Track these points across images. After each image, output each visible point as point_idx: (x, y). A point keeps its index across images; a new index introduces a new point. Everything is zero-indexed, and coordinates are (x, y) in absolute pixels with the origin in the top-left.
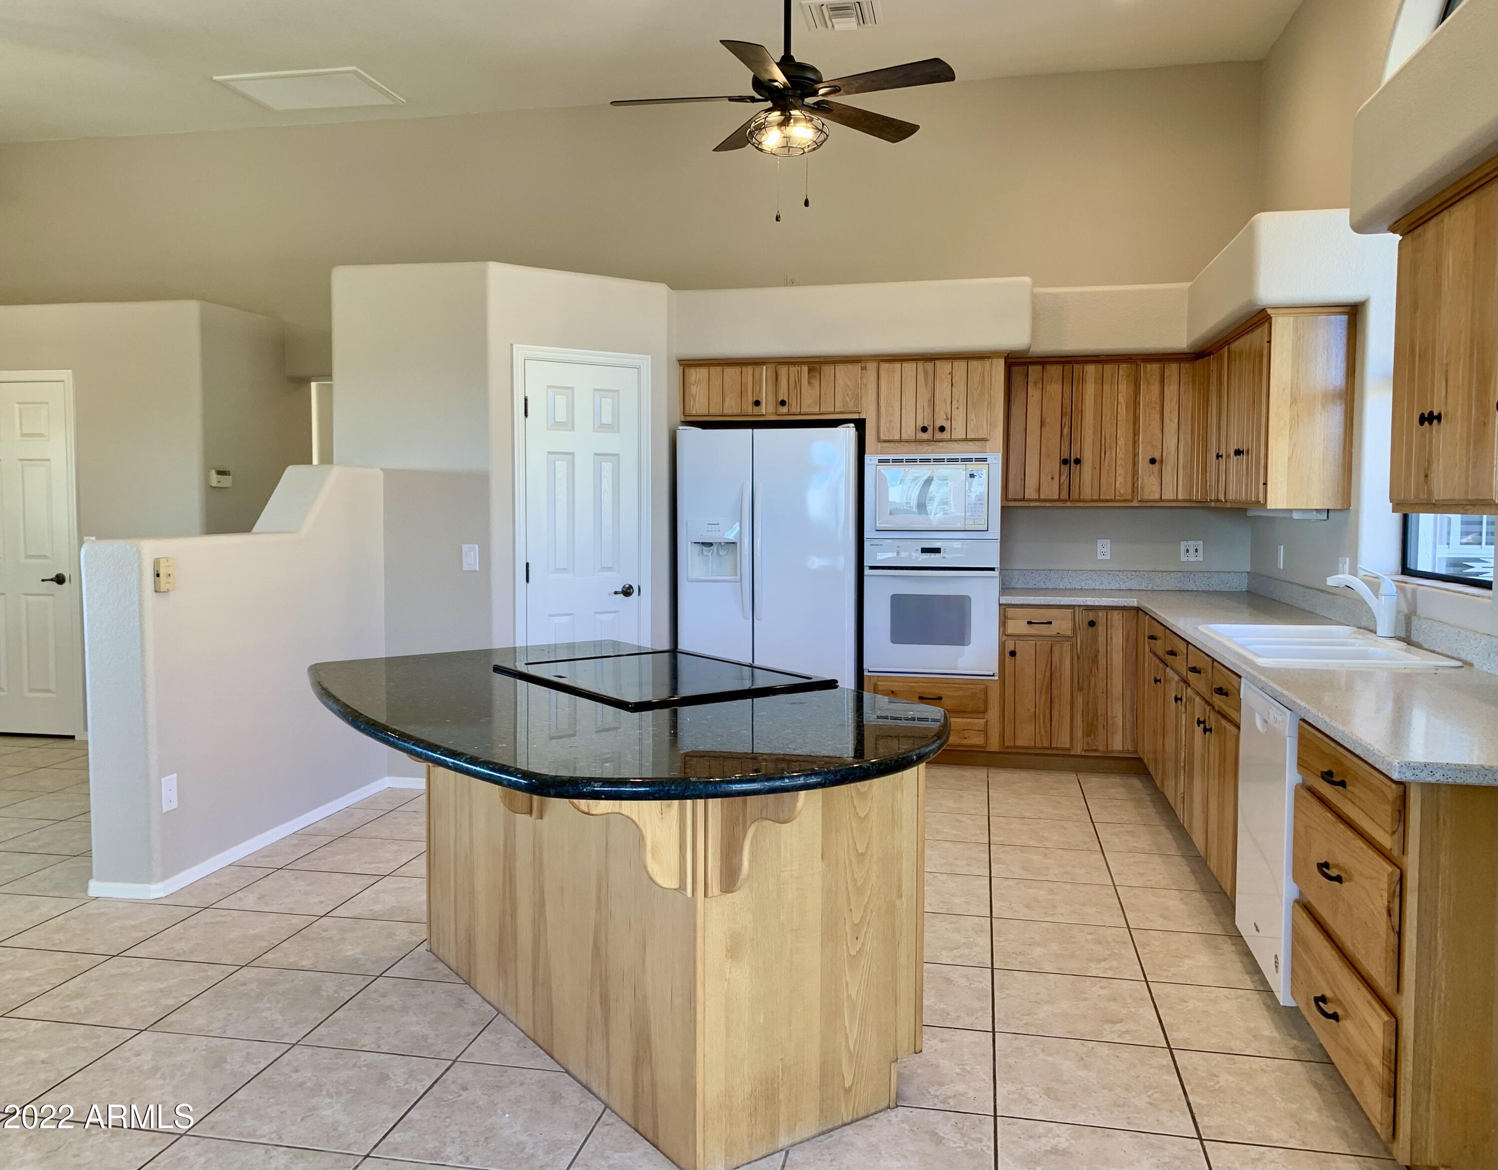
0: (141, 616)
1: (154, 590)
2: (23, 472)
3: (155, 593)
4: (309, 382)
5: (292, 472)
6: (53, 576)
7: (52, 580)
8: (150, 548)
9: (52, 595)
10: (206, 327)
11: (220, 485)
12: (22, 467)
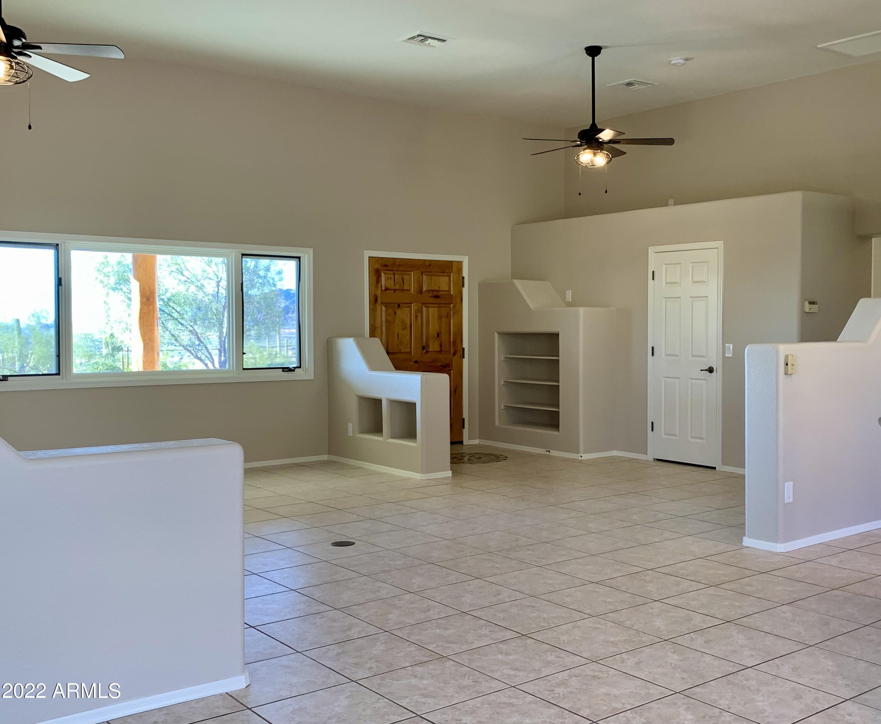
0: (777, 388)
1: (784, 373)
2: (692, 304)
3: (784, 376)
4: (872, 238)
5: (863, 302)
6: (707, 368)
7: (706, 370)
8: (784, 349)
9: (706, 380)
10: (806, 208)
11: (811, 311)
12: (692, 301)
